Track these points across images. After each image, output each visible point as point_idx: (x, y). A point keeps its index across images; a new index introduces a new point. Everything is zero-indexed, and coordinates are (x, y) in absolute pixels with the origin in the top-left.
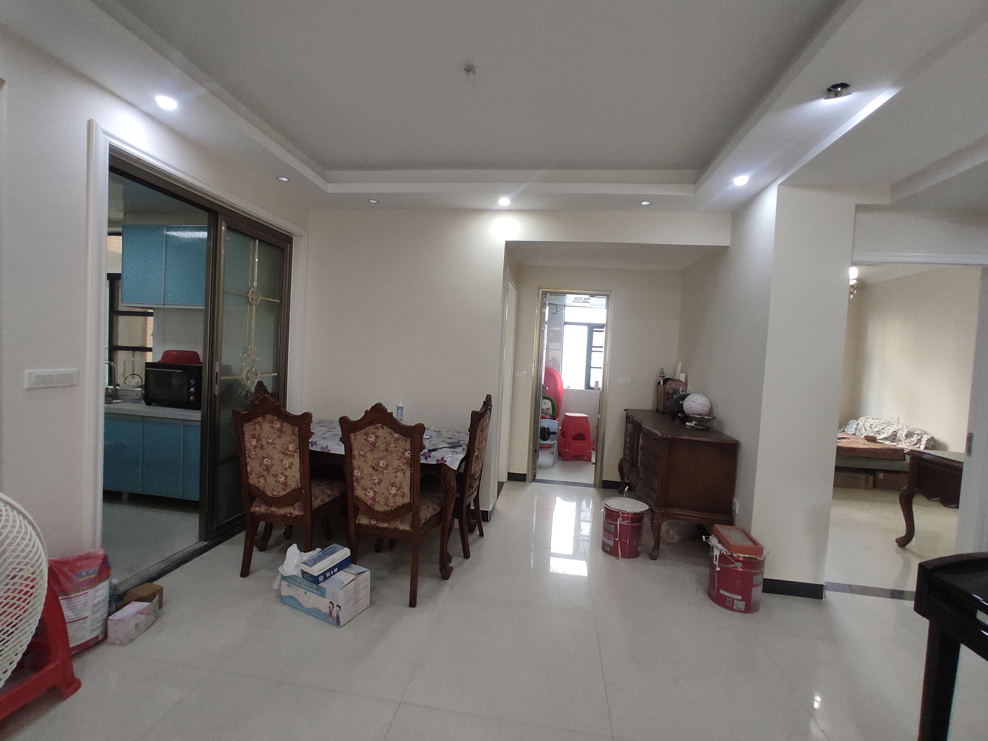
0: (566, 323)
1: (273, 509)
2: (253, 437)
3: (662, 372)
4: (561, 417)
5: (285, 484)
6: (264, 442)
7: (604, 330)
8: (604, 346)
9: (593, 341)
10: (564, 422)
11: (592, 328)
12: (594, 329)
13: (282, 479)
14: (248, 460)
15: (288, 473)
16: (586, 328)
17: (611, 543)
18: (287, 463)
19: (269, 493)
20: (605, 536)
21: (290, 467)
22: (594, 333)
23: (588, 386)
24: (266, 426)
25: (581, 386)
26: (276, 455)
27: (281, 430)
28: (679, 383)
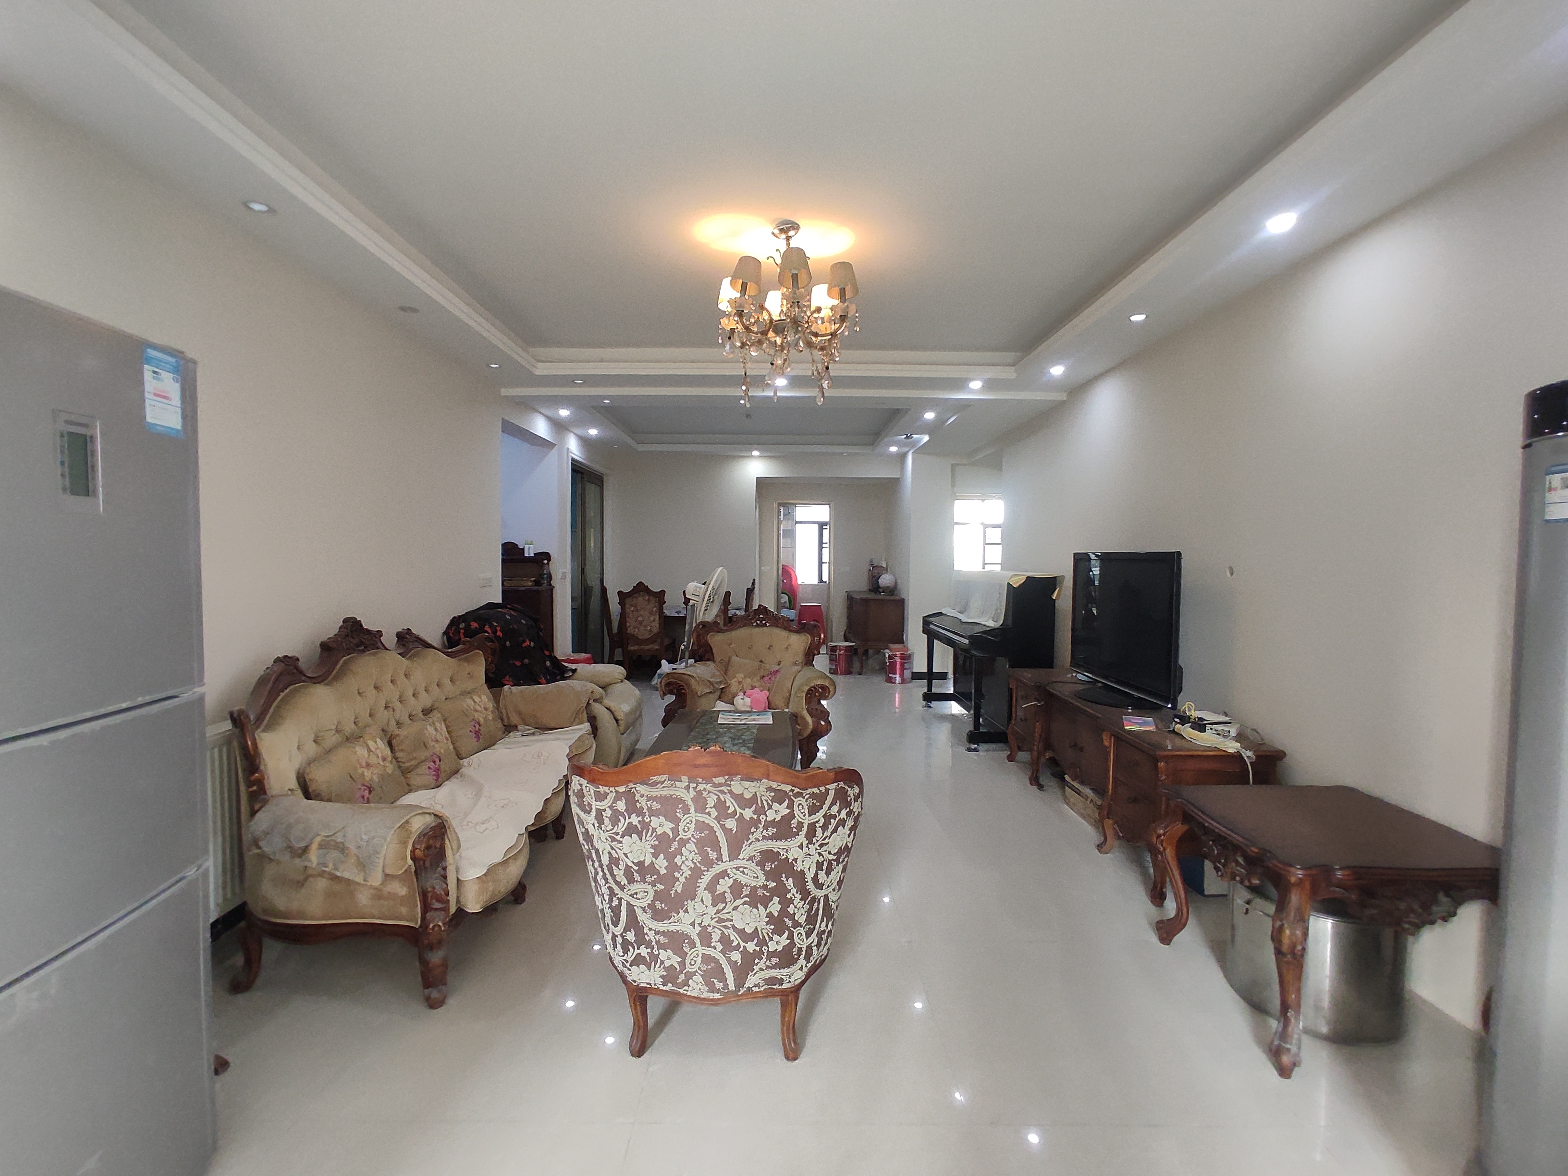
0: (797, 522)
1: (642, 647)
2: (631, 606)
3: (871, 561)
4: (798, 607)
5: (650, 631)
6: (639, 608)
7: (828, 527)
8: (828, 542)
9: (823, 538)
10: (800, 610)
11: (822, 526)
12: (824, 527)
13: (649, 628)
14: (627, 619)
15: (653, 624)
16: (816, 526)
17: (834, 667)
18: (652, 619)
19: (640, 637)
20: (831, 664)
21: (654, 621)
22: (824, 530)
23: (821, 580)
24: (640, 599)
25: (815, 581)
26: (647, 614)
27: (649, 600)
28: (881, 568)
